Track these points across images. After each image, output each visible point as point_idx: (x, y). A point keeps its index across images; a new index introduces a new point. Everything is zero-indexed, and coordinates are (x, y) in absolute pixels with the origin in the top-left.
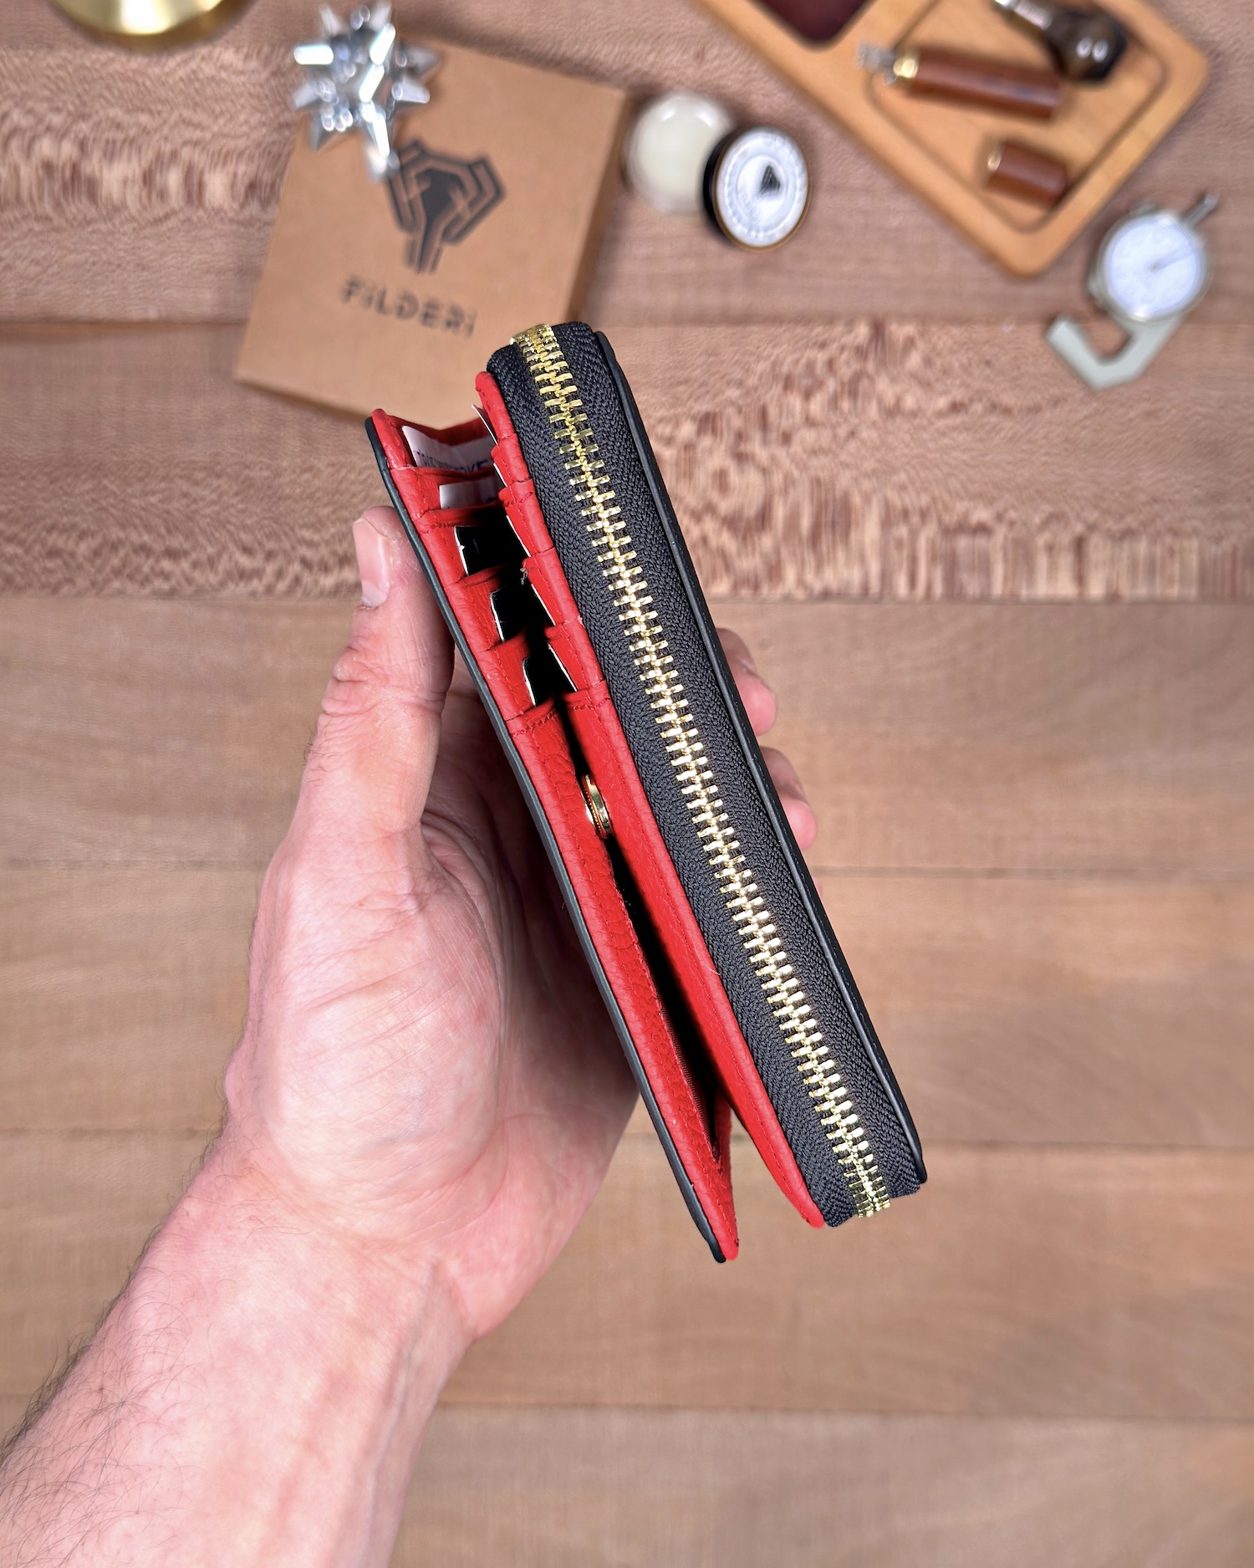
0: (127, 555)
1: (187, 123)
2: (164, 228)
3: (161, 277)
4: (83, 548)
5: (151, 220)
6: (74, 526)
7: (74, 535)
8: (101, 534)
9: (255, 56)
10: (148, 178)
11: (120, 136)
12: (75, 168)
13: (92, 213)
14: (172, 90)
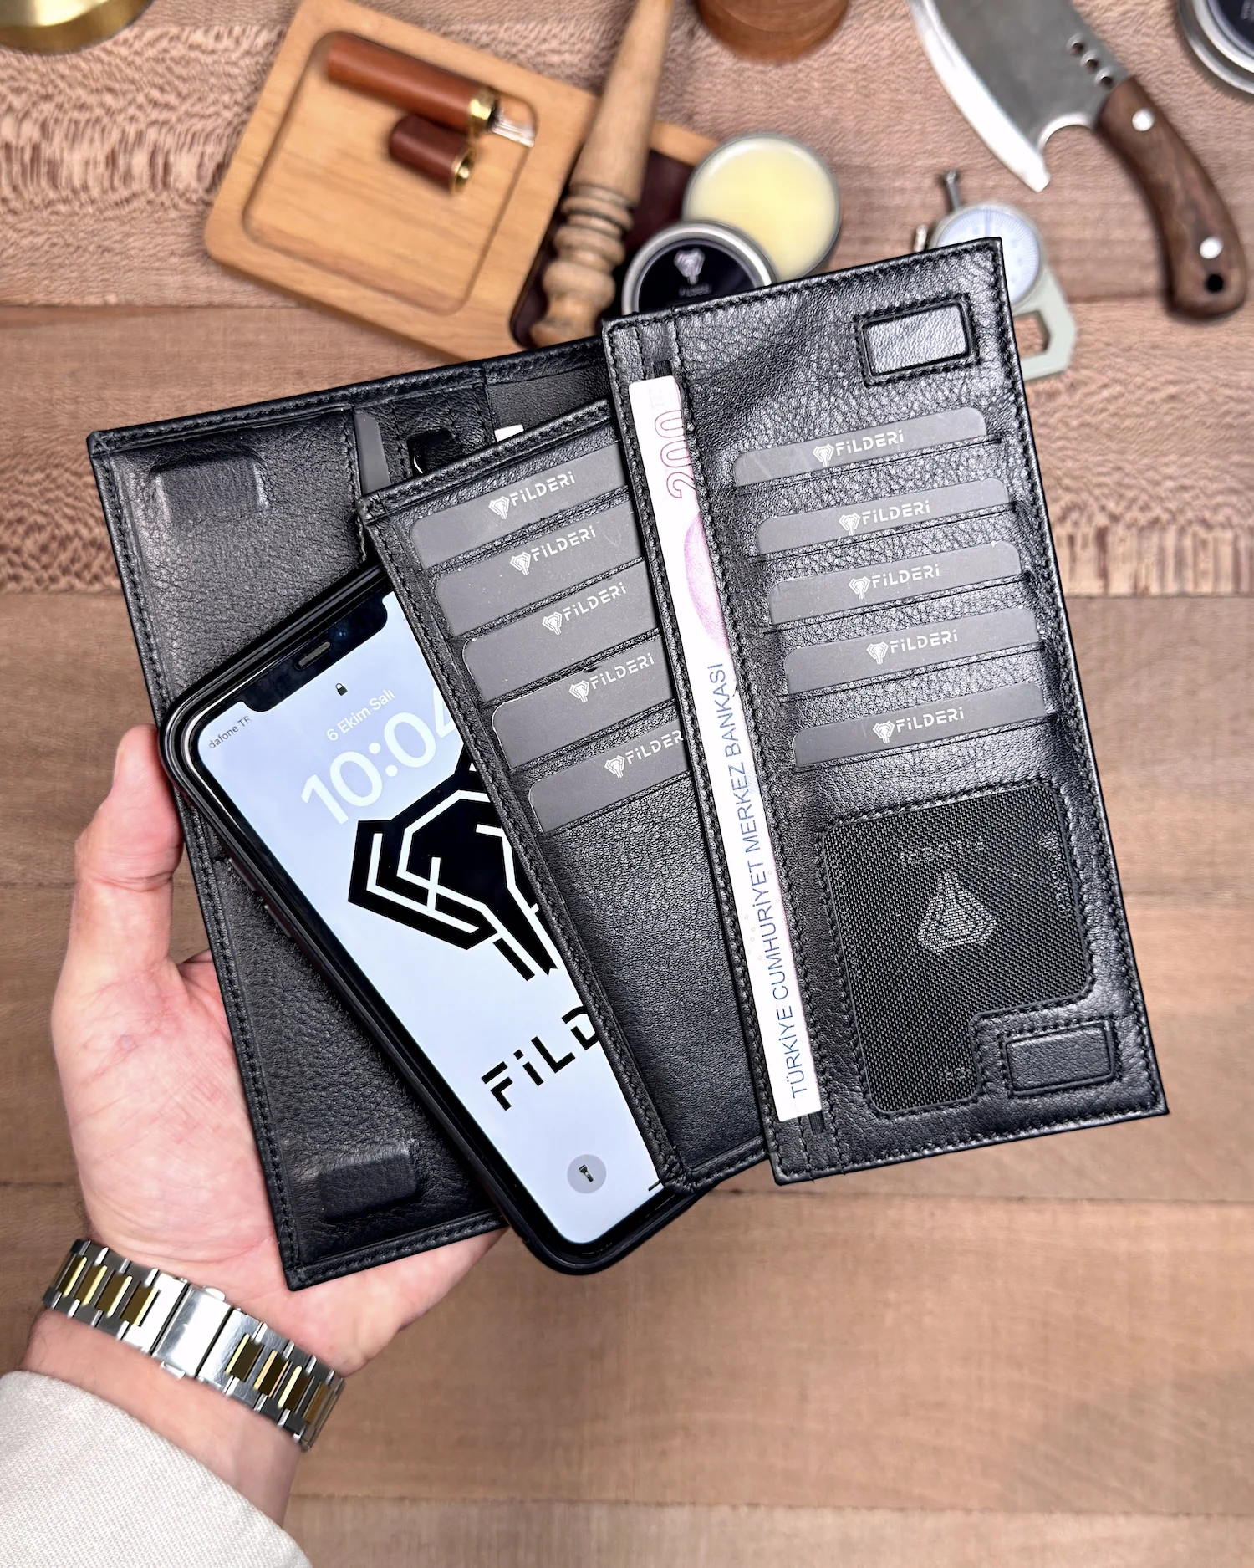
0: (75, 551)
1: (155, 104)
2: (127, 209)
3: (122, 260)
4: (30, 545)
5: (111, 202)
6: (20, 521)
7: (21, 529)
8: (49, 529)
9: (226, 36)
10: (112, 160)
11: (82, 117)
12: (36, 149)
13: (52, 195)
14: (139, 69)
